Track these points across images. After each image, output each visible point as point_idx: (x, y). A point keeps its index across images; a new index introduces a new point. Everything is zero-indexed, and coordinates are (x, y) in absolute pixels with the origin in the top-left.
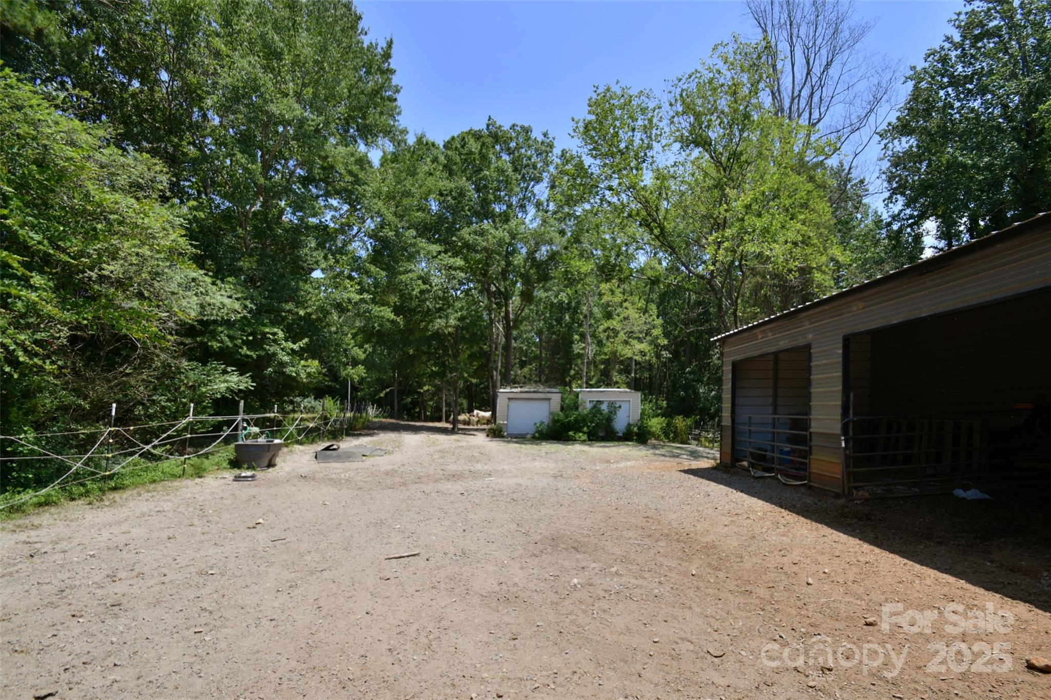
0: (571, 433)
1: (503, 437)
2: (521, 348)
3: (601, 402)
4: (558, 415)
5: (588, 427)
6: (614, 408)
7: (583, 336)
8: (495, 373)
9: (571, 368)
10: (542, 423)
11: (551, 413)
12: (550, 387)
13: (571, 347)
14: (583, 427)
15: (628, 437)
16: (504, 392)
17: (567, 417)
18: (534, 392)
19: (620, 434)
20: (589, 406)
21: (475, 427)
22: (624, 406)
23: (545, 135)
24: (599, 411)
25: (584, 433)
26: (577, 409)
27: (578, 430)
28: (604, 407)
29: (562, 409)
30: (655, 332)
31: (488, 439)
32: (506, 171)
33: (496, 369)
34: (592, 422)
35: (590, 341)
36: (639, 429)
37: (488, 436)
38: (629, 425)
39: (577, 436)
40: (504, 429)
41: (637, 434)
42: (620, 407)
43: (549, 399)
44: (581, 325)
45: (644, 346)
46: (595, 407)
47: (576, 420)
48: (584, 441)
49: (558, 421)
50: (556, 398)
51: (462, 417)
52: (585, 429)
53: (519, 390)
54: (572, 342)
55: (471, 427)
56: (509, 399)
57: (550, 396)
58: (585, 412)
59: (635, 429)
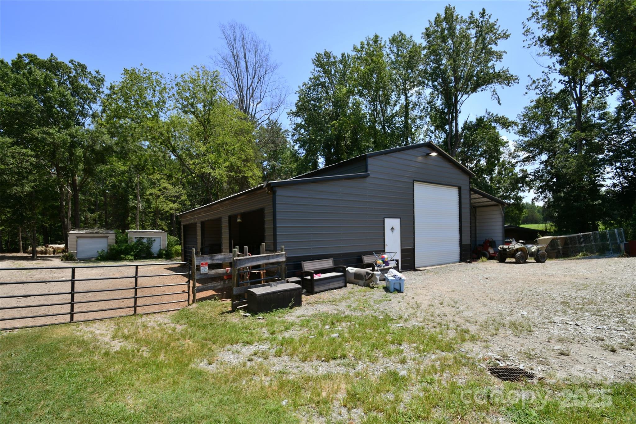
0: (122, 256)
1: (74, 260)
2: (90, 200)
3: (143, 238)
4: (113, 246)
5: (134, 252)
6: (151, 241)
7: (136, 197)
8: (66, 220)
9: (128, 216)
10: (103, 251)
11: (109, 245)
12: (108, 229)
13: (127, 203)
14: (131, 252)
15: (159, 256)
16: (73, 233)
17: (119, 247)
18: (96, 233)
19: (155, 255)
20: (135, 240)
21: (52, 255)
22: (157, 240)
23: (97, 72)
24: (142, 243)
25: (132, 255)
26: (127, 242)
27: (128, 254)
28: (145, 241)
29: (117, 242)
30: (184, 197)
31: (62, 262)
32: (66, 96)
33: (67, 217)
34: (136, 249)
35: (140, 200)
36: (166, 251)
37: (62, 260)
38: (161, 250)
39: (127, 257)
40: (75, 255)
41: (165, 255)
42: (155, 240)
43: (107, 237)
44: (134, 190)
45: (175, 206)
46: (139, 241)
47: (126, 248)
48: (132, 259)
49: (114, 249)
50: (112, 237)
51: (39, 249)
52: (132, 253)
53: (85, 231)
54: (128, 200)
55: (48, 255)
56: (77, 237)
57: (108, 235)
58: (132, 244)
59: (164, 252)
